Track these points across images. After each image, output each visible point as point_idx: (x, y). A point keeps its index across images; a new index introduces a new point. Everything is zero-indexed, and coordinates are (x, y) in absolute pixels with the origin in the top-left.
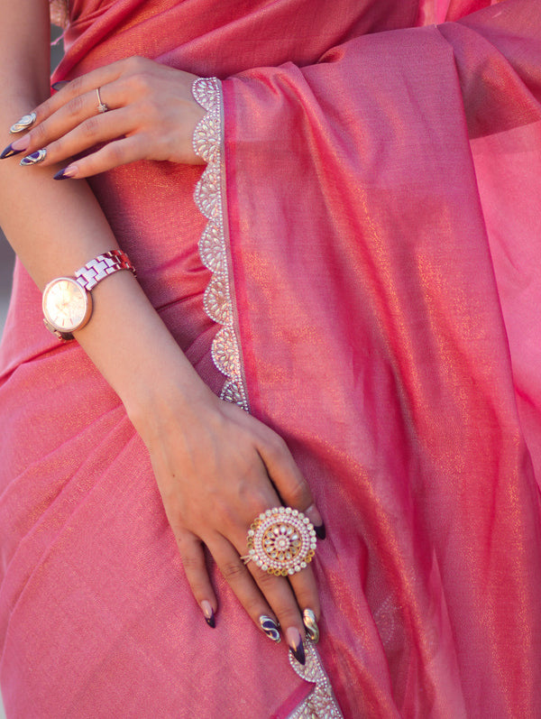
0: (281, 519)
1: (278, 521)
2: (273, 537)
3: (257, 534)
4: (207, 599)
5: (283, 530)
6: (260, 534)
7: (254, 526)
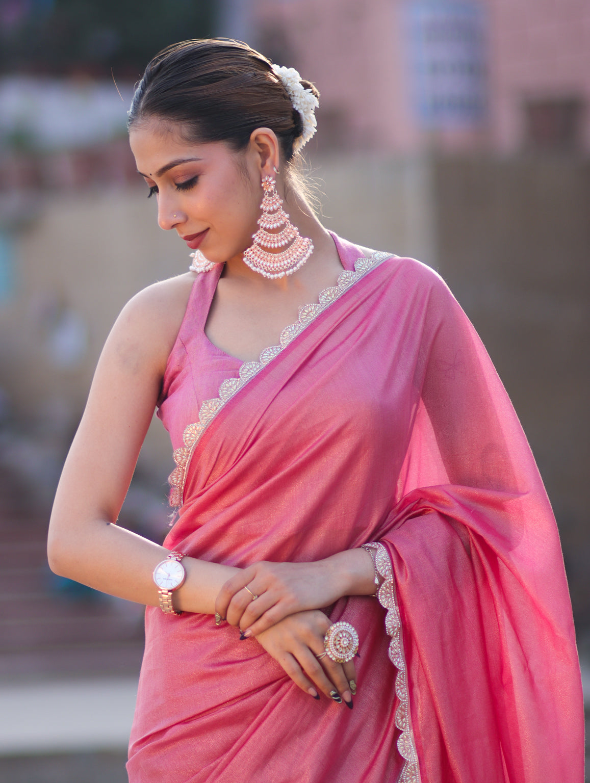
0: (342, 628)
1: (341, 629)
2: (339, 639)
3: (330, 640)
4: (310, 687)
5: (344, 635)
6: (332, 638)
7: (328, 634)
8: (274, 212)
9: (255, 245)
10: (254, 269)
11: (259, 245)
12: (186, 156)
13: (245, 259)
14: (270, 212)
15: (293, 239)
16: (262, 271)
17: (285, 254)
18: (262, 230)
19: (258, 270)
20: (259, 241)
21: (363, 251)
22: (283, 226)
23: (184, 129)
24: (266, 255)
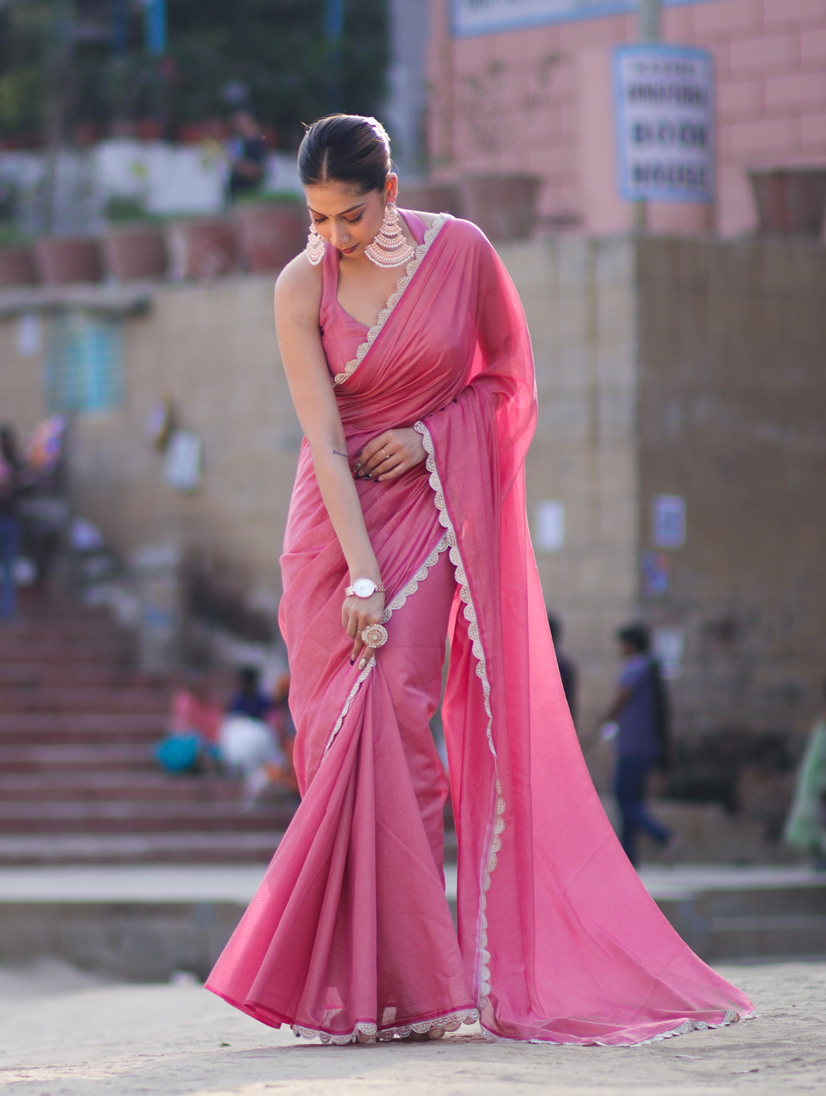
8: (392, 225)
9: (375, 243)
10: (371, 259)
11: (378, 244)
12: (358, 204)
13: (366, 252)
14: (388, 225)
15: (402, 245)
16: (376, 261)
17: (395, 253)
18: (381, 235)
19: (373, 260)
20: (378, 242)
21: (407, 213)
22: (396, 235)
23: (356, 187)
24: (380, 250)
